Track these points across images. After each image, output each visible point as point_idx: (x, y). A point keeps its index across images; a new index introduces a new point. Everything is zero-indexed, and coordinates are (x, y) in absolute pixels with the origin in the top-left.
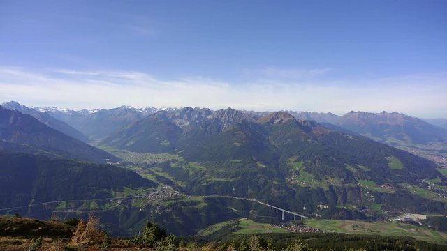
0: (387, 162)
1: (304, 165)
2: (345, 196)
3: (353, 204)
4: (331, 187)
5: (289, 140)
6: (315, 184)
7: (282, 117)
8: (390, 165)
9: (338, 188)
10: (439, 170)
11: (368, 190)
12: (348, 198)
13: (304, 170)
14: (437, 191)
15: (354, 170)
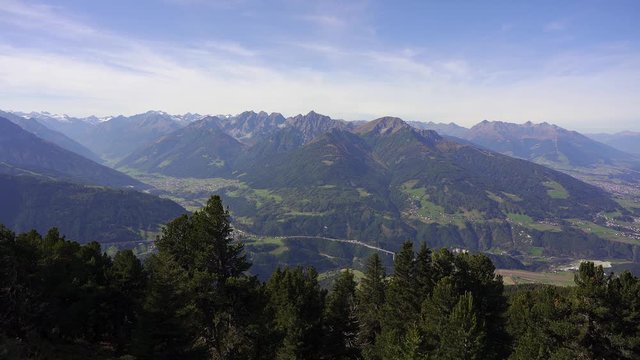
0: (544, 189)
1: (427, 192)
2: (489, 237)
3: (503, 248)
4: (469, 224)
5: (403, 158)
6: (444, 220)
7: (390, 124)
8: (550, 192)
9: (479, 226)
10: (616, 200)
11: (521, 228)
12: (494, 239)
13: (427, 200)
14: (619, 229)
15: (499, 199)
